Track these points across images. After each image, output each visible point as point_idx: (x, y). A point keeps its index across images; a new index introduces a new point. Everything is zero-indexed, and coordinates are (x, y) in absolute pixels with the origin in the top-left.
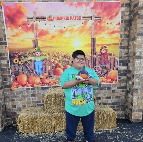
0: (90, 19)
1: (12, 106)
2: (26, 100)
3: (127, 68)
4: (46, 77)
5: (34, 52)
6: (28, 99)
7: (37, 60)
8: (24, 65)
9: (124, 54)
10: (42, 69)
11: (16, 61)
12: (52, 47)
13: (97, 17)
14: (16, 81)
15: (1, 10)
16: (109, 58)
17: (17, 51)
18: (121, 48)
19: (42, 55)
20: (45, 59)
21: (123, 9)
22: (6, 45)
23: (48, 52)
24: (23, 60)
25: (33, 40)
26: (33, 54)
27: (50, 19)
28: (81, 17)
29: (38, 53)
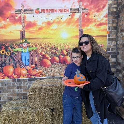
0: (78, 11)
2: (12, 92)
3: (116, 60)
4: (32, 68)
5: (21, 44)
6: (13, 91)
7: (24, 52)
8: (11, 56)
9: (112, 45)
10: (29, 60)
11: (3, 52)
12: (39, 38)
13: (85, 10)
14: (2, 73)
17: (4, 42)
18: (109, 39)
19: (29, 46)
20: (32, 50)
21: (110, 2)
23: (35, 43)
24: (9, 51)
25: (20, 32)
26: (20, 46)
27: (38, 12)
28: (68, 9)
29: (25, 45)
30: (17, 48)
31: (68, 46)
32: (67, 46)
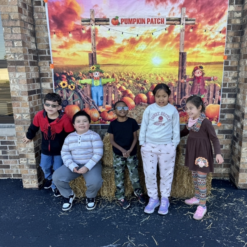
0: (179, 22)
3: (236, 102)
4: (107, 110)
5: (90, 72)
7: (95, 85)
8: (75, 91)
9: (230, 78)
10: (102, 98)
11: (64, 85)
12: (117, 65)
13: (190, 20)
15: (44, 8)
16: (206, 85)
17: (66, 70)
18: (226, 69)
19: (103, 77)
20: (108, 83)
21: (232, 8)
22: (50, 60)
23: (111, 72)
24: (73, 83)
25: (89, 54)
26: (89, 75)
27: (116, 22)
28: (164, 19)
29: (96, 74)
30: (84, 79)
31: (162, 78)
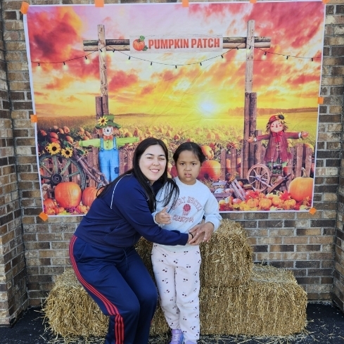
0: (243, 45)
1: (42, 259)
3: (339, 173)
5: (98, 128)
7: (105, 148)
8: (73, 158)
9: (330, 134)
10: (117, 170)
11: (54, 149)
12: (143, 115)
13: (261, 41)
14: (52, 199)
15: (20, 23)
16: (290, 145)
17: (58, 125)
18: (322, 119)
20: (127, 145)
21: (331, 19)
22: (32, 108)
23: (133, 127)
24: (70, 146)
25: (96, 98)
26: (96, 133)
27: (140, 46)
28: (219, 40)
29: (108, 131)
30: (88, 139)
31: (216, 135)
32: (213, 136)
